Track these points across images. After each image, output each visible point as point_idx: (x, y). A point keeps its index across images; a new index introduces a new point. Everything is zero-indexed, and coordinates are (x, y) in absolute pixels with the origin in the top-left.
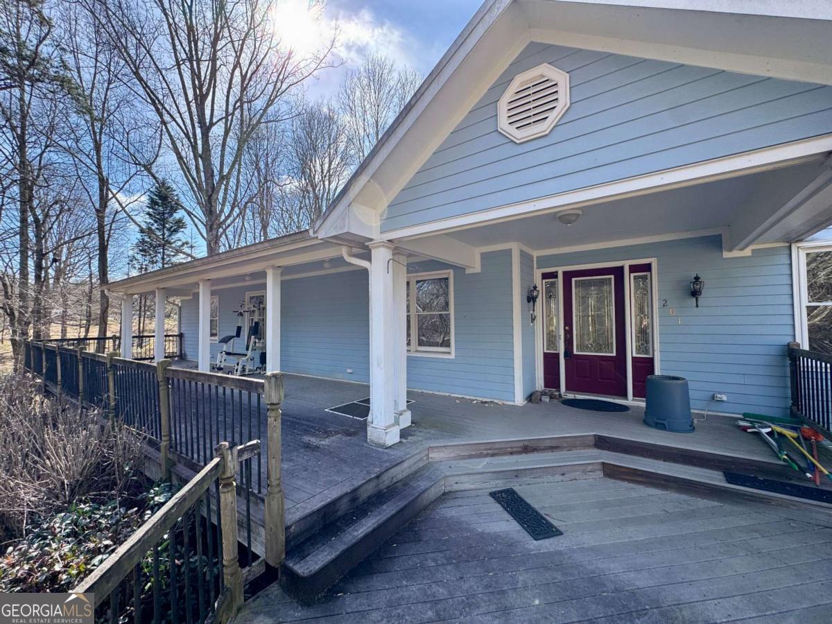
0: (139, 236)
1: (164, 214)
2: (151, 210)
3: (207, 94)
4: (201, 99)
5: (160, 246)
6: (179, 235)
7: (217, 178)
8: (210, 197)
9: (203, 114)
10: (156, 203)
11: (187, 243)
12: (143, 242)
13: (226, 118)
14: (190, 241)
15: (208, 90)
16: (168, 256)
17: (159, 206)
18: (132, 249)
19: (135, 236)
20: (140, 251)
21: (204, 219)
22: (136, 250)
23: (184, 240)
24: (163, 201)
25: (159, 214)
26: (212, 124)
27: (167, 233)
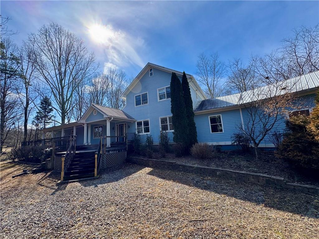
0: (36, 114)
1: (45, 107)
2: (41, 106)
3: (63, 79)
4: (61, 80)
5: (43, 117)
6: (51, 113)
7: (65, 100)
8: (63, 105)
9: (62, 84)
10: (43, 104)
11: (53, 116)
12: (37, 116)
13: (68, 84)
14: (54, 115)
15: (64, 78)
16: (47, 120)
17: (44, 104)
18: (34, 119)
19: (35, 115)
20: (36, 119)
21: (61, 112)
22: (35, 119)
23: (52, 115)
24: (46, 103)
25: (44, 107)
26: (64, 86)
27: (46, 113)
